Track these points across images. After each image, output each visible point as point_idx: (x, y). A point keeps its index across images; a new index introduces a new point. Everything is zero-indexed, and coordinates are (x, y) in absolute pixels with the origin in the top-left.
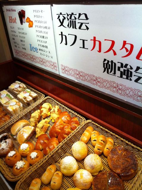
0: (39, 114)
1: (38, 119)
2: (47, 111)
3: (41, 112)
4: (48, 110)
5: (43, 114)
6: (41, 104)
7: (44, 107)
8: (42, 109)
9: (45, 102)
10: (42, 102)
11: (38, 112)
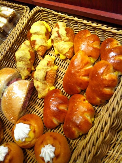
0: (29, 49)
1: (30, 60)
2: (45, 39)
3: (33, 43)
4: (44, 35)
5: (37, 47)
6: (28, 27)
7: (35, 33)
8: (32, 38)
9: (32, 20)
10: (28, 22)
11: (27, 46)
